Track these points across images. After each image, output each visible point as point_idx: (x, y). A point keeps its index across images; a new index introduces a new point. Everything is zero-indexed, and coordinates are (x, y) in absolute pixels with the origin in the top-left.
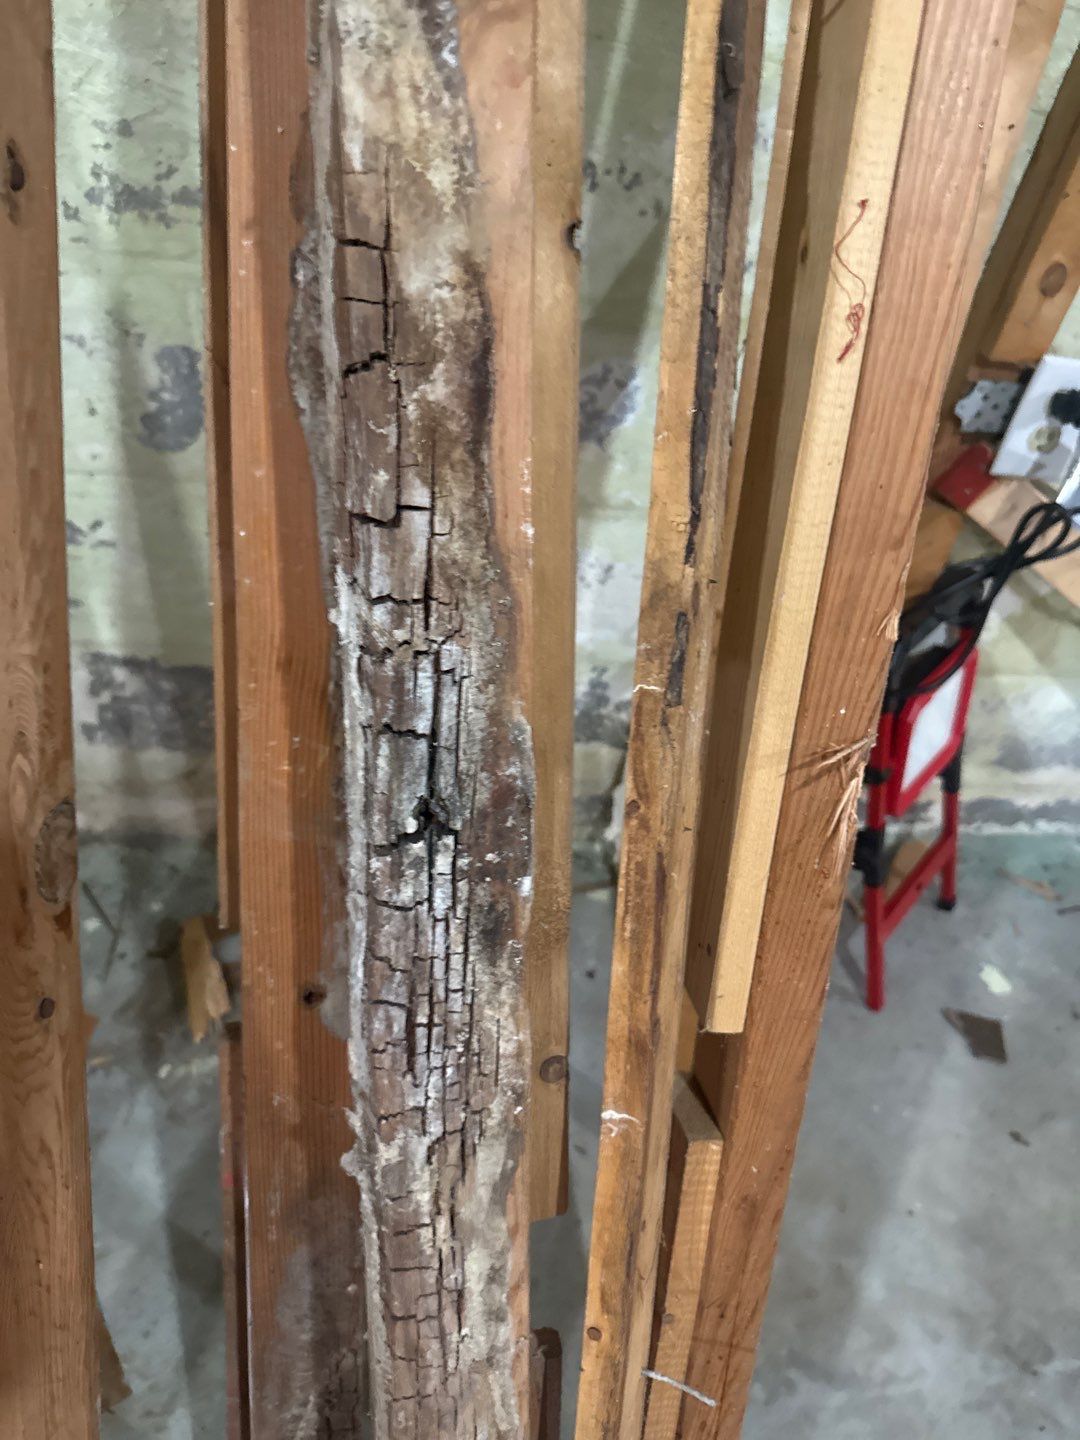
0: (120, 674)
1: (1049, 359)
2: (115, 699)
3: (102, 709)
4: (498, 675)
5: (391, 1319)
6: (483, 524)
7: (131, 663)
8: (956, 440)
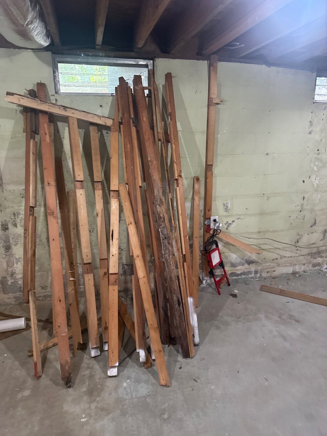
0: (125, 266)
1: (211, 217)
2: (125, 270)
3: (123, 271)
4: (167, 231)
5: (167, 266)
6: (165, 224)
7: (126, 265)
8: (206, 226)
